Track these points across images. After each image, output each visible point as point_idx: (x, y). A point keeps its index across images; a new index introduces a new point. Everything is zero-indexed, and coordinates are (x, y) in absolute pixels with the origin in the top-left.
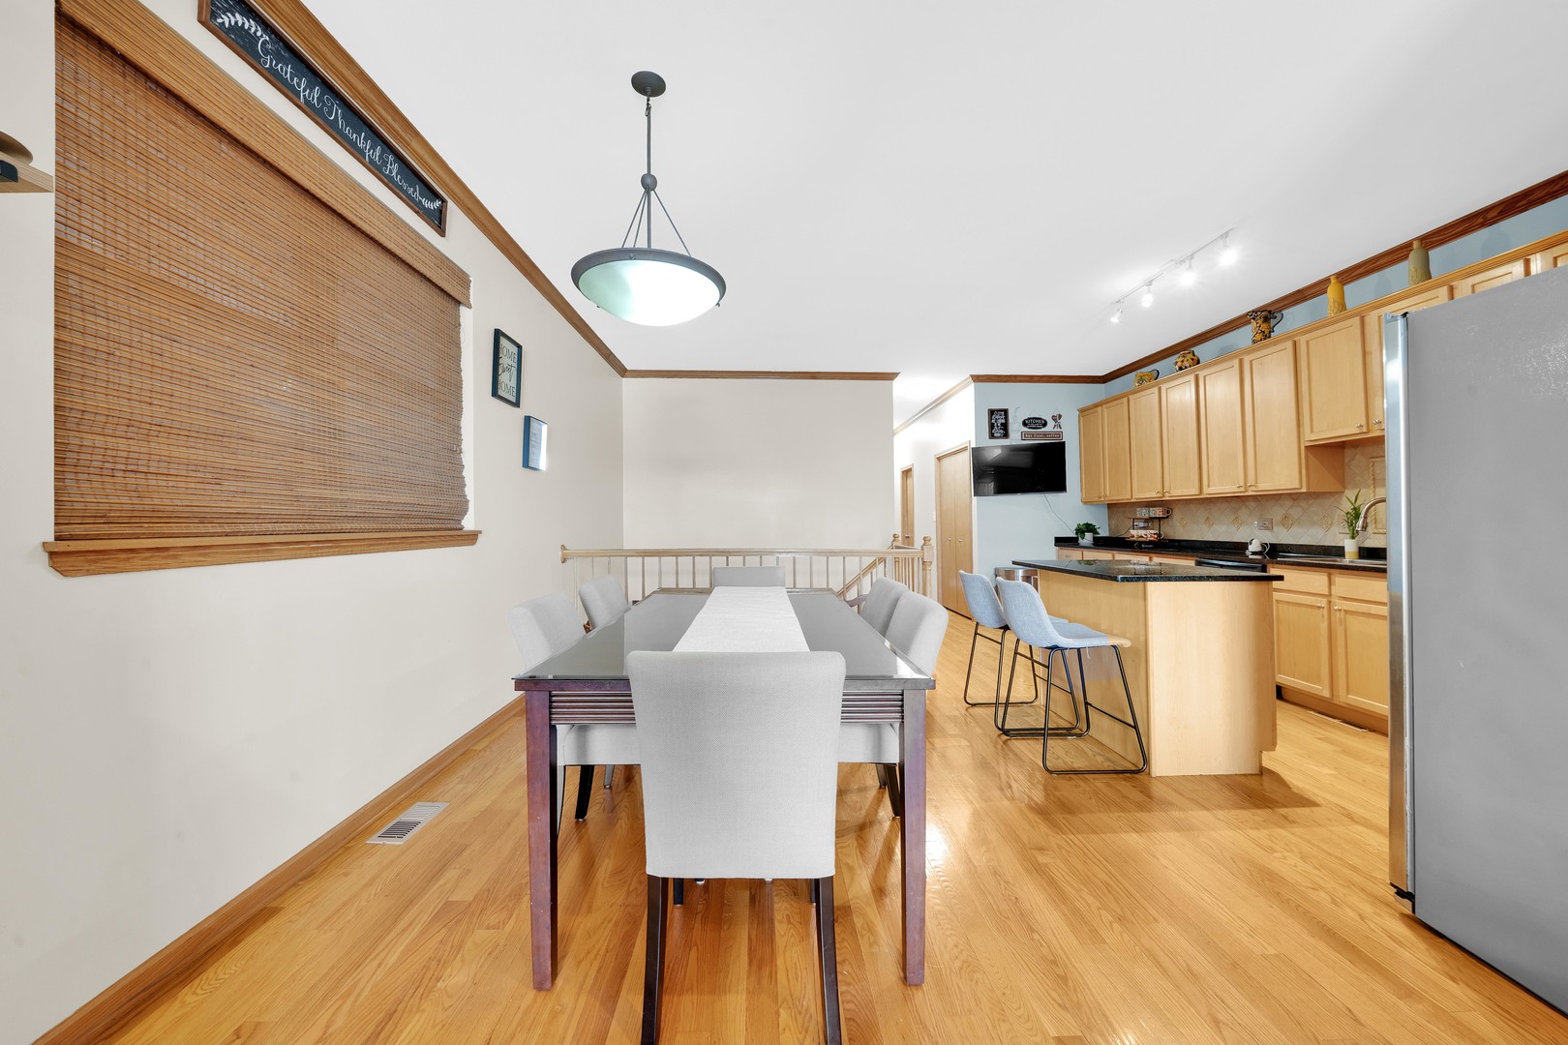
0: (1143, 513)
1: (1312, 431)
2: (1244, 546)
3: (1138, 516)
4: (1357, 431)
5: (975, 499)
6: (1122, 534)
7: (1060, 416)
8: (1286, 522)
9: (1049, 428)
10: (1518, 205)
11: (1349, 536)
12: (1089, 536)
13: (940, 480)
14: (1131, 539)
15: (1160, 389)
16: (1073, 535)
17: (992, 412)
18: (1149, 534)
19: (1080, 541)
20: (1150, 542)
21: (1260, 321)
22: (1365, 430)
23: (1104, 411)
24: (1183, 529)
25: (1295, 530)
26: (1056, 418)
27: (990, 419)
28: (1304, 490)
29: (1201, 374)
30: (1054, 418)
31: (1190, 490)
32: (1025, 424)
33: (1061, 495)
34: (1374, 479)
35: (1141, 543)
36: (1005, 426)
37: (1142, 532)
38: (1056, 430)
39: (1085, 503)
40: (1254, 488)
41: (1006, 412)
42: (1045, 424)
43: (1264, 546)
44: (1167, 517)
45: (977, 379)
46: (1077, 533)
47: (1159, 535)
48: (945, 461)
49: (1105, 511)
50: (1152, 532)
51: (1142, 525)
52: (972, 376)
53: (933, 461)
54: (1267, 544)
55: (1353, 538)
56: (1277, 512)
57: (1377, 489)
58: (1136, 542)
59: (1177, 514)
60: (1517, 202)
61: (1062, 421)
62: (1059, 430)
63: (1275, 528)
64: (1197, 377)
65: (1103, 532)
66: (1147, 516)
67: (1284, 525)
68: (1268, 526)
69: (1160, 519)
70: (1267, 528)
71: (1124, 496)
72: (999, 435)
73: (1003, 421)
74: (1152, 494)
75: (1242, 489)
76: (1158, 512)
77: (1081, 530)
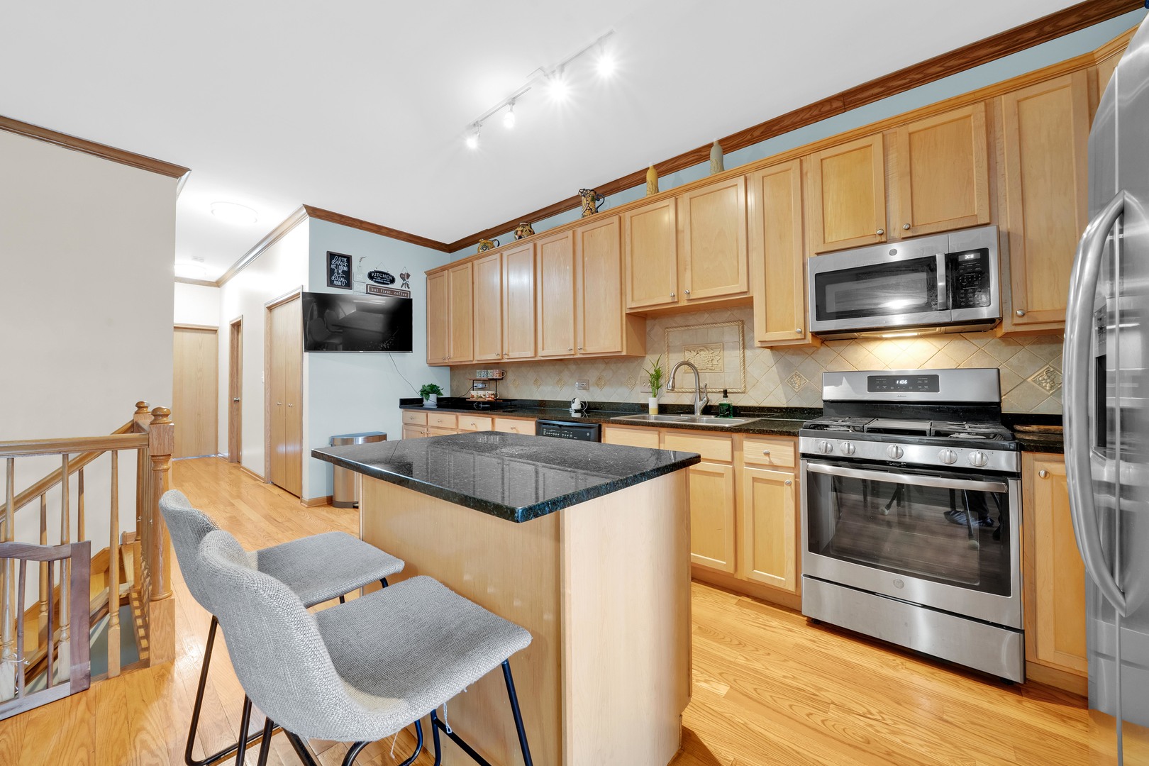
0: (482, 375)
1: (633, 300)
2: (568, 404)
3: (478, 378)
4: (669, 300)
5: (306, 354)
6: (462, 394)
7: (408, 276)
8: (599, 383)
9: (397, 285)
10: (774, 128)
11: (651, 395)
12: (433, 397)
13: (271, 334)
14: (472, 399)
15: (502, 255)
16: (418, 396)
17: (331, 256)
18: (485, 395)
19: (425, 402)
20: (488, 402)
21: (589, 199)
22: (676, 300)
23: (450, 275)
24: (517, 390)
25: (607, 390)
26: (405, 277)
27: (329, 263)
28: (624, 353)
29: (539, 243)
30: (402, 276)
31: (526, 353)
32: (371, 276)
33: (408, 354)
34: (668, 346)
35: (479, 403)
36: (348, 275)
37: (481, 393)
38: (403, 288)
39: (431, 365)
40: (582, 352)
41: (349, 259)
42: (393, 281)
43: (583, 404)
44: (502, 379)
45: (314, 212)
46: (422, 395)
47: (496, 395)
48: (277, 311)
49: (447, 372)
50: (490, 392)
51: (480, 386)
52: (307, 207)
53: (263, 311)
54: (585, 403)
55: (655, 396)
56: (592, 374)
57: (670, 355)
58: (475, 402)
59: (510, 376)
60: (774, 126)
61: (410, 281)
62: (407, 289)
63: (591, 389)
64: (535, 246)
65: (446, 394)
66: (485, 378)
67: (598, 385)
68: (585, 387)
69: (496, 380)
70: (584, 388)
71: (466, 358)
72: (340, 283)
73: (346, 269)
74: (491, 356)
75: (572, 352)
76: (494, 374)
77: (427, 391)
